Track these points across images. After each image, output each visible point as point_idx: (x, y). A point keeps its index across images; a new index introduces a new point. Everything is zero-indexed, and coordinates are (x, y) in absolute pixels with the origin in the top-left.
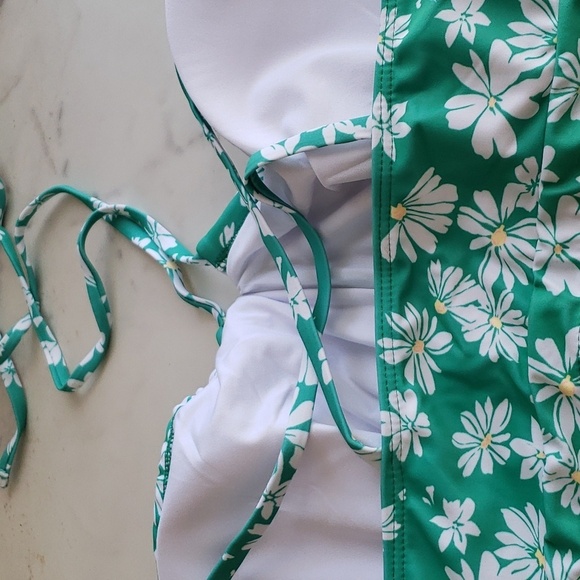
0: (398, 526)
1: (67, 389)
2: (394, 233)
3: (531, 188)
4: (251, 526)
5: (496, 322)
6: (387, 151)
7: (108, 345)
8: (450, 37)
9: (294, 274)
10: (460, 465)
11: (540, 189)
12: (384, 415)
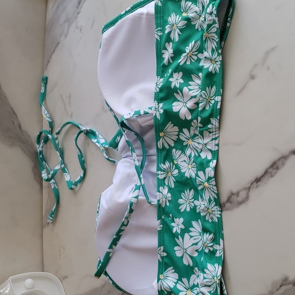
0: (162, 226)
1: (72, 189)
2: (161, 140)
3: (196, 128)
4: (121, 227)
5: (190, 167)
6: (158, 117)
7: (85, 174)
8: (173, 86)
9: (134, 152)
10: (180, 208)
11: (198, 128)
12: (158, 193)
